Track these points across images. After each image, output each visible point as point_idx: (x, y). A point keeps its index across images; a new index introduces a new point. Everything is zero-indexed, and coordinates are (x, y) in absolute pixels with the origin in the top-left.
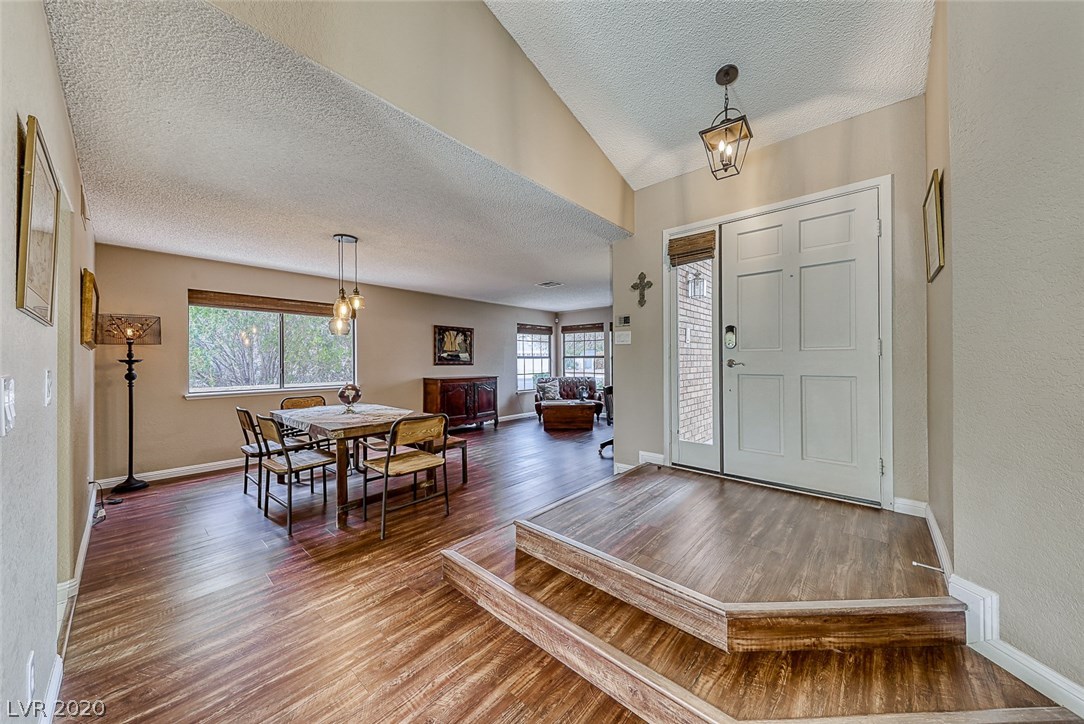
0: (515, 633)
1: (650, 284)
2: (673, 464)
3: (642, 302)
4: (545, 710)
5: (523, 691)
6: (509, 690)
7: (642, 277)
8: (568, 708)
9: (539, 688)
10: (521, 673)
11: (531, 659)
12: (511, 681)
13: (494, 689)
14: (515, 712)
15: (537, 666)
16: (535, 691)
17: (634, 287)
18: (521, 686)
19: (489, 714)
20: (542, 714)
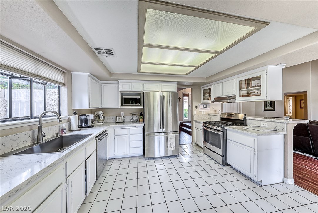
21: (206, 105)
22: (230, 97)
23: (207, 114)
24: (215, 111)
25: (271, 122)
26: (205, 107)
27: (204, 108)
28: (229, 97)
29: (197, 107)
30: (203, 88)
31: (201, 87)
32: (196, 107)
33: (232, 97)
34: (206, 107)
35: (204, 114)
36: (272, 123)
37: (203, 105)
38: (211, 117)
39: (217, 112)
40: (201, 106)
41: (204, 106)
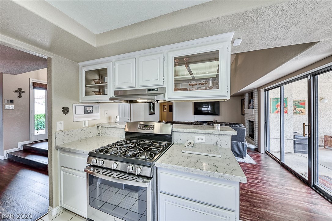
1: (24, 92)
2: (33, 142)
3: (20, 96)
7: (20, 89)
17: (16, 91)
21: (92, 107)
22: (153, 90)
23: (94, 126)
24: (110, 118)
25: (210, 135)
26: (89, 109)
27: (86, 112)
28: (149, 90)
29: (68, 111)
30: (84, 66)
31: (80, 64)
32: (66, 111)
33: (157, 89)
34: (91, 112)
35: (87, 125)
36: (212, 136)
37: (85, 107)
38: (103, 130)
39: (112, 120)
40: (80, 109)
41: (87, 109)
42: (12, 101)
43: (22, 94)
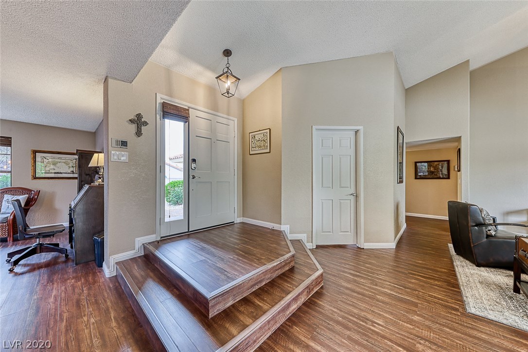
0: (270, 338)
1: (146, 124)
2: (161, 238)
3: (139, 133)
4: (314, 324)
5: (308, 333)
6: (309, 339)
7: (139, 116)
8: (311, 317)
9: (305, 327)
10: (297, 335)
11: (288, 330)
12: (303, 339)
13: (310, 346)
14: (319, 336)
15: (292, 328)
16: (307, 328)
17: (132, 121)
18: (305, 334)
19: (324, 347)
20: (316, 325)
42: (124, 144)
43: (143, 128)
